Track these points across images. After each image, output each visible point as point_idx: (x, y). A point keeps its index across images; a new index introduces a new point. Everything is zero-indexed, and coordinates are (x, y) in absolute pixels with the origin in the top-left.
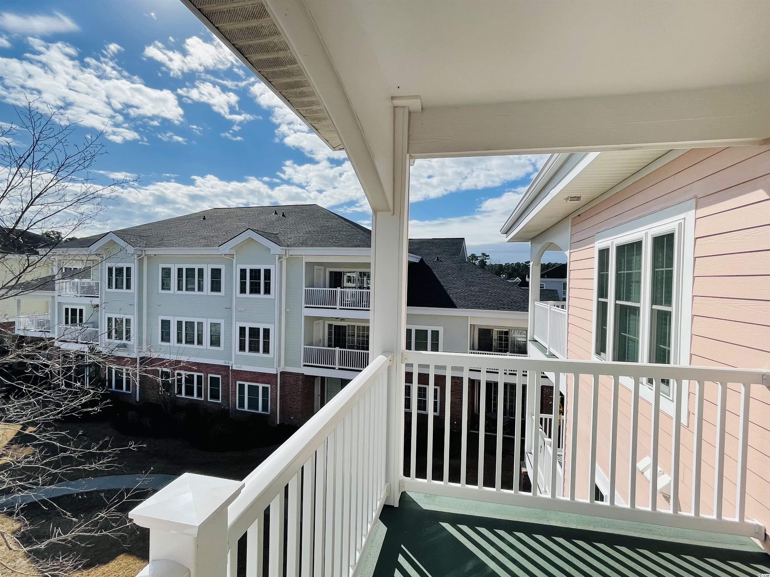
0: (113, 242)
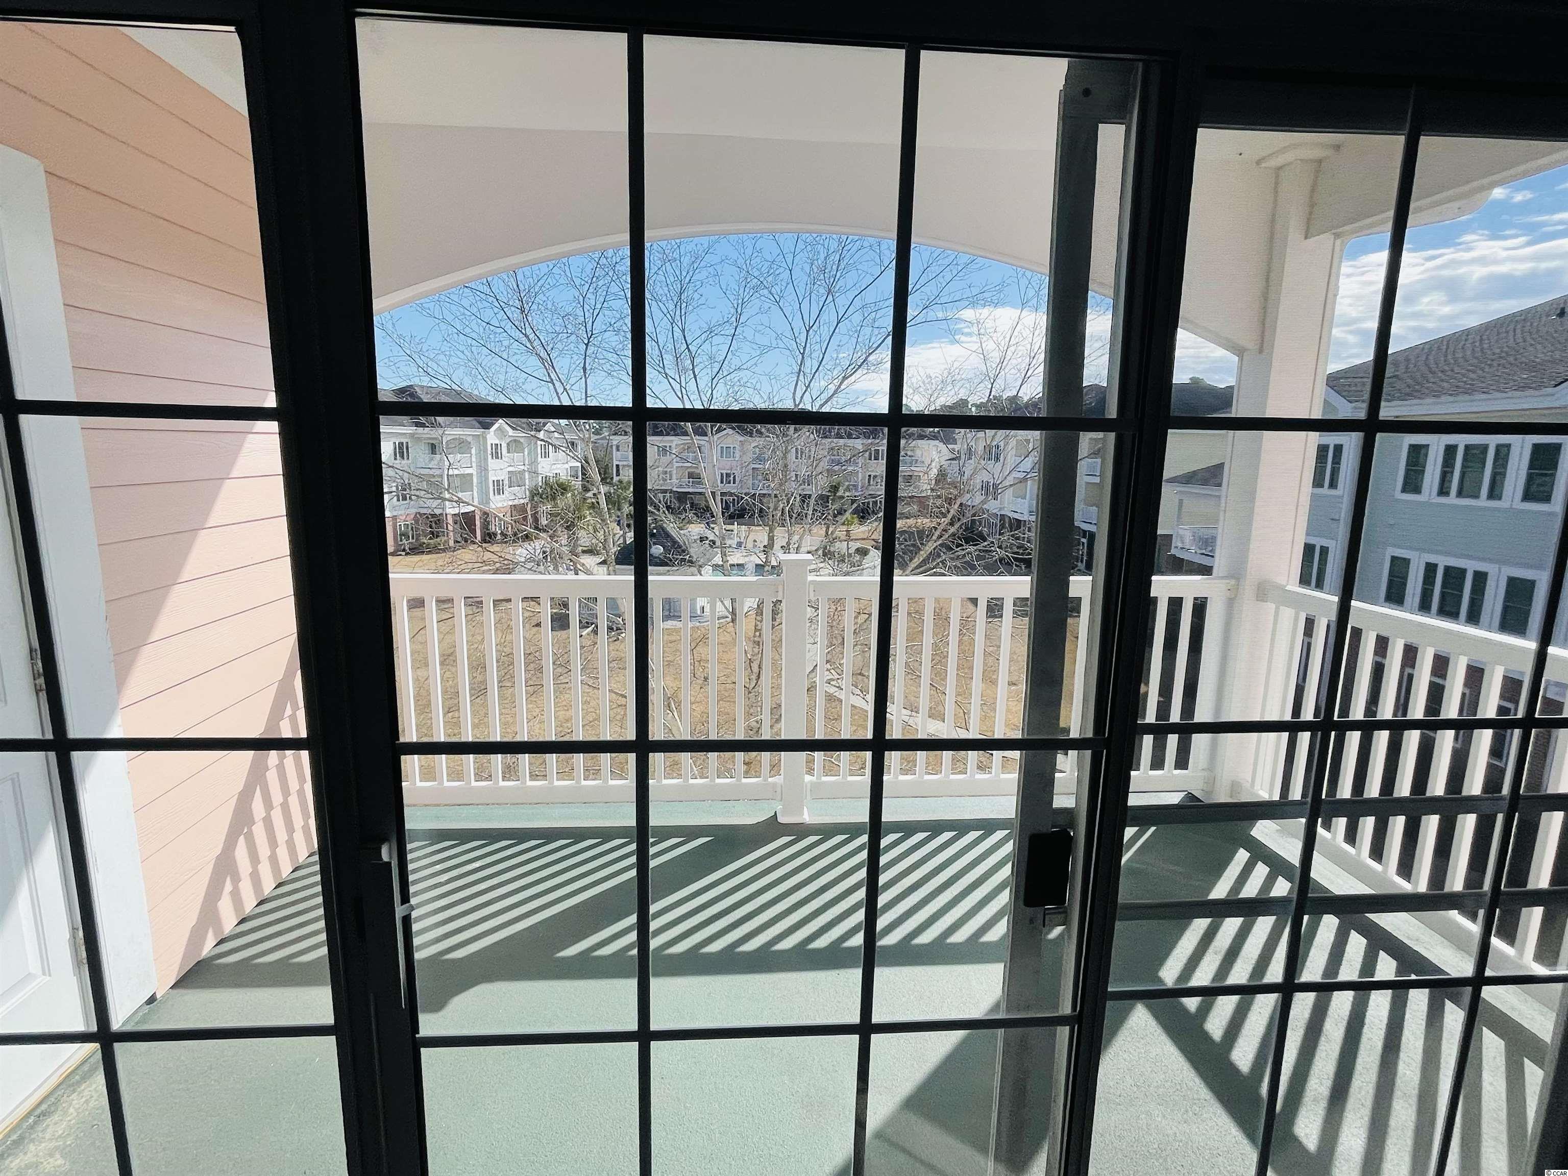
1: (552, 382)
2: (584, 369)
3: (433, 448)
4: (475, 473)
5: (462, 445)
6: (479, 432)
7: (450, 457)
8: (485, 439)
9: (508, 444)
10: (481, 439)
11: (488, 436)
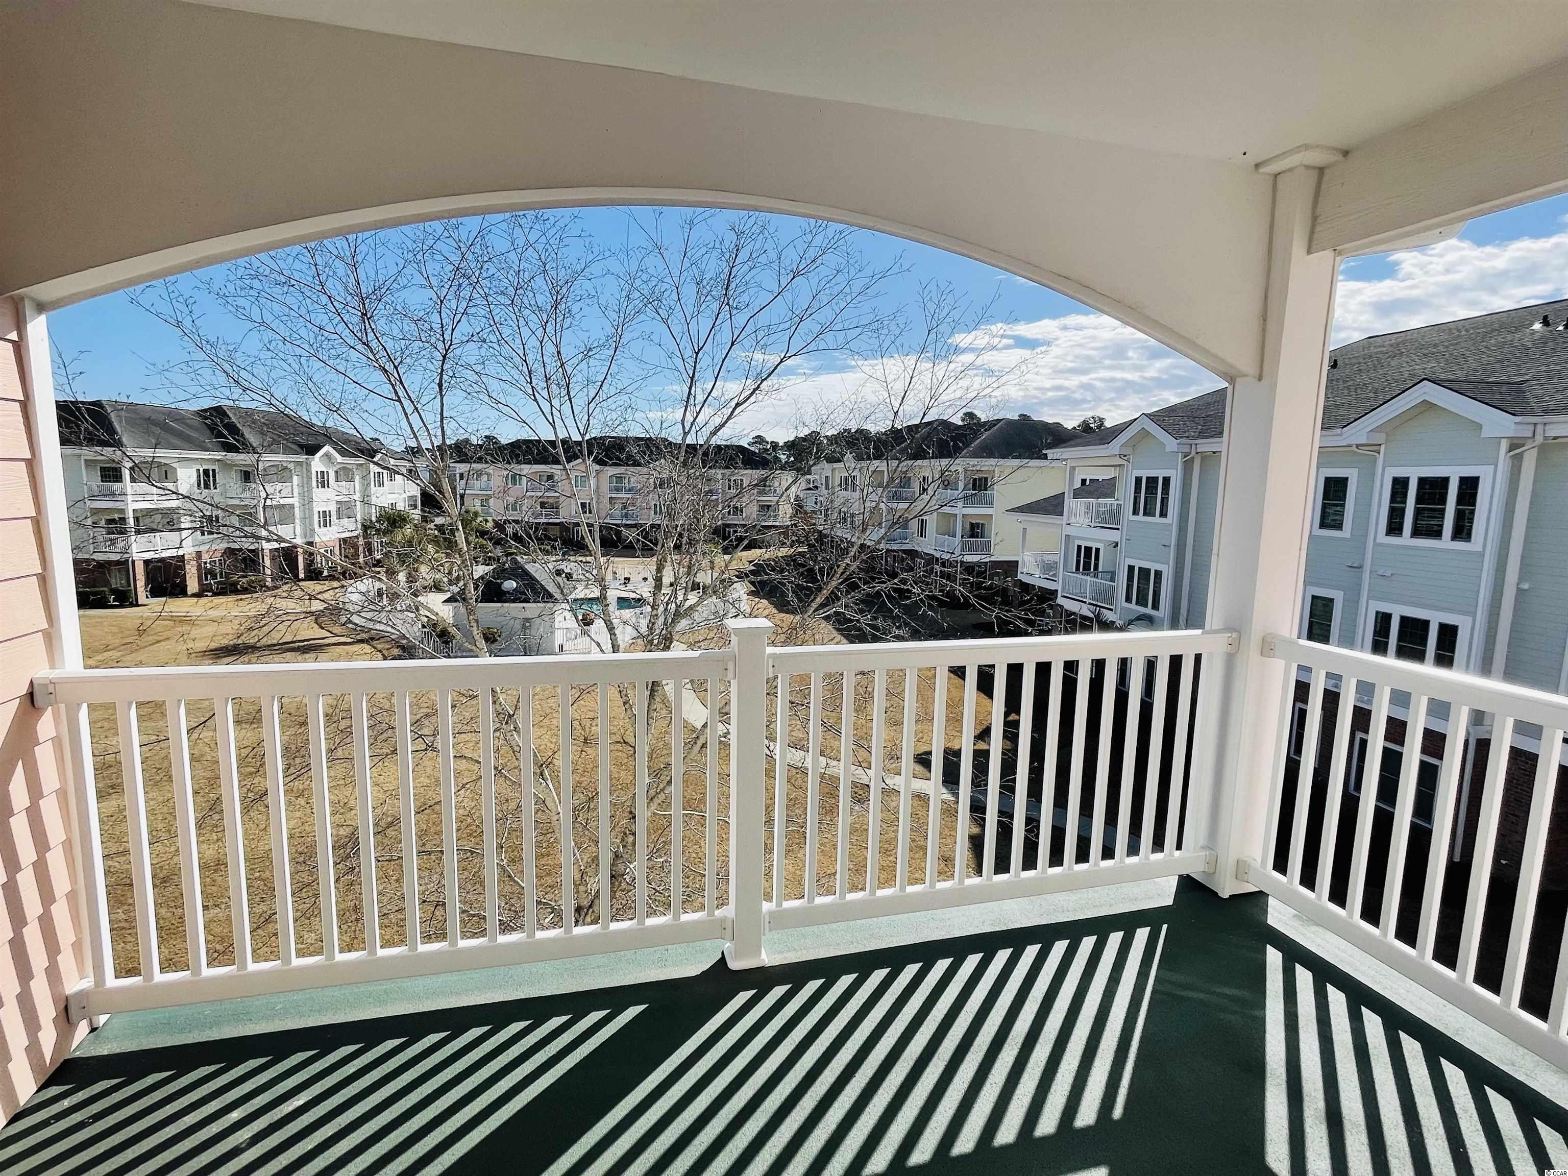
0: (1144, 434)
1: (399, 401)
2: (440, 385)
3: (247, 476)
4: (297, 504)
5: (282, 473)
6: (303, 458)
7: (267, 486)
8: (309, 465)
9: (336, 472)
10: (304, 466)
11: (313, 463)
